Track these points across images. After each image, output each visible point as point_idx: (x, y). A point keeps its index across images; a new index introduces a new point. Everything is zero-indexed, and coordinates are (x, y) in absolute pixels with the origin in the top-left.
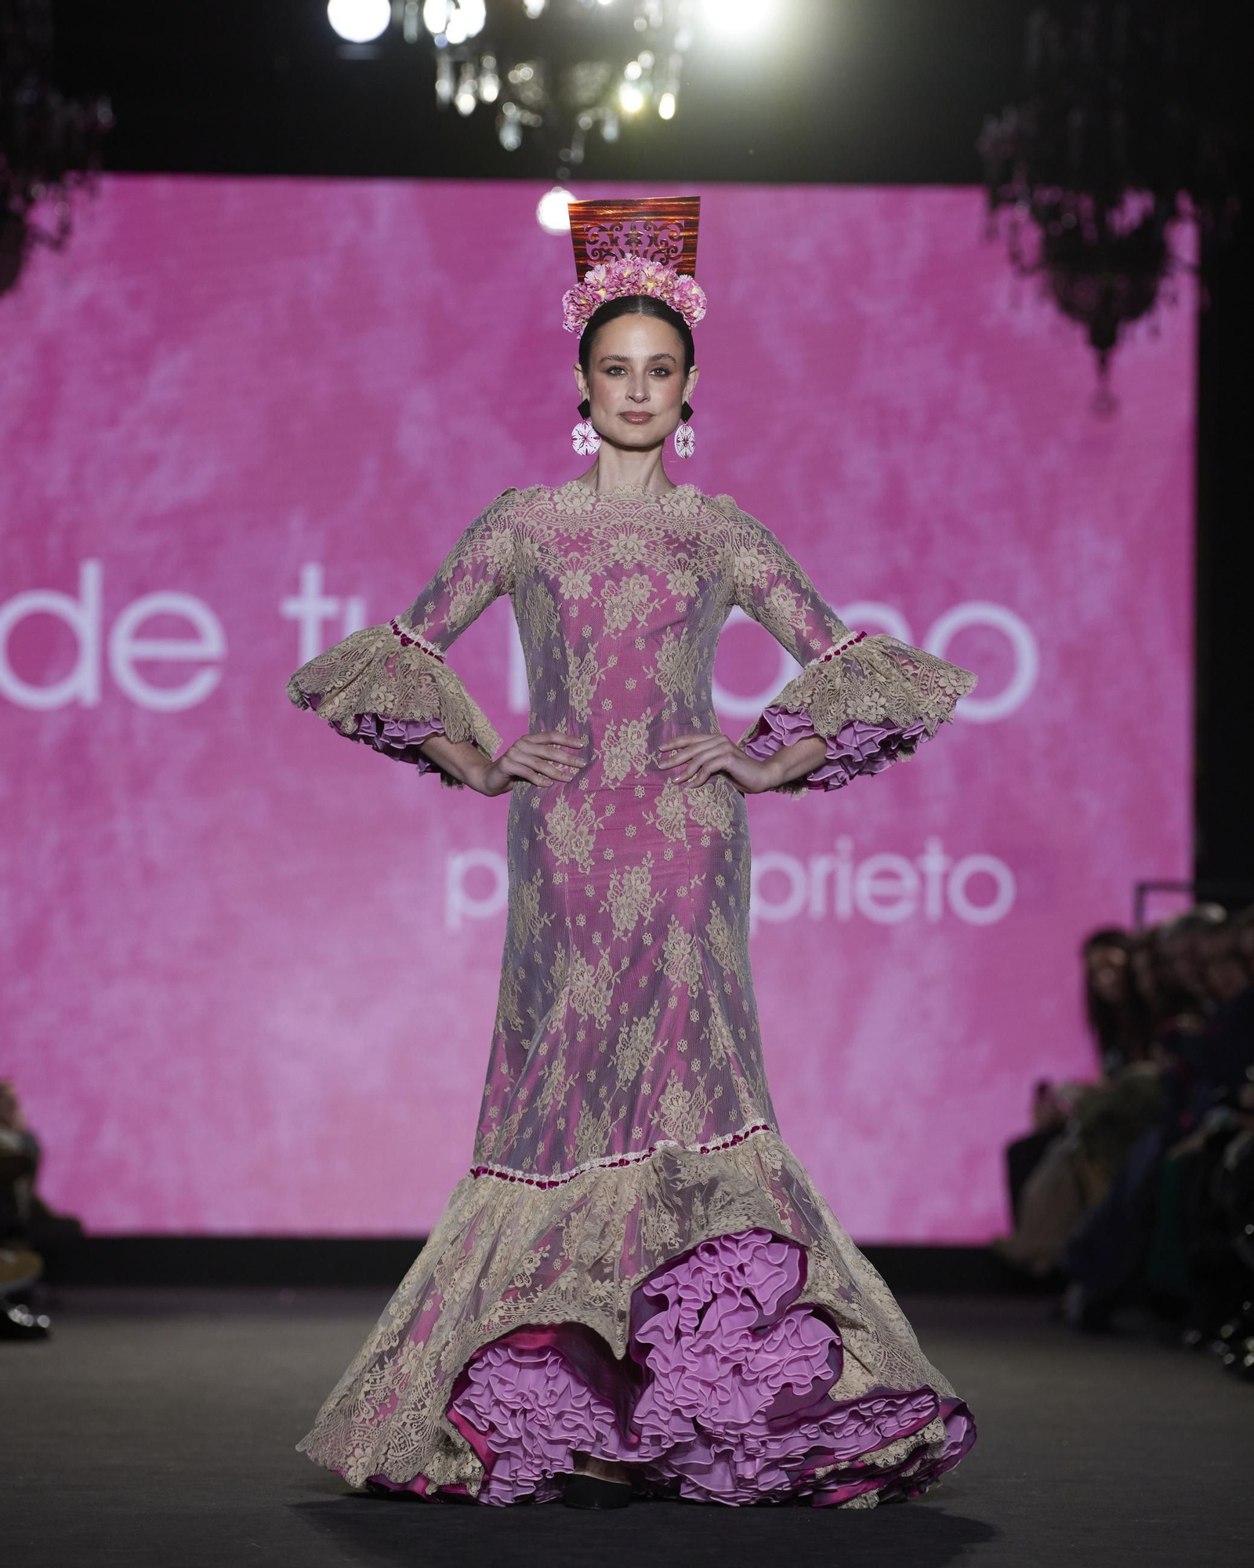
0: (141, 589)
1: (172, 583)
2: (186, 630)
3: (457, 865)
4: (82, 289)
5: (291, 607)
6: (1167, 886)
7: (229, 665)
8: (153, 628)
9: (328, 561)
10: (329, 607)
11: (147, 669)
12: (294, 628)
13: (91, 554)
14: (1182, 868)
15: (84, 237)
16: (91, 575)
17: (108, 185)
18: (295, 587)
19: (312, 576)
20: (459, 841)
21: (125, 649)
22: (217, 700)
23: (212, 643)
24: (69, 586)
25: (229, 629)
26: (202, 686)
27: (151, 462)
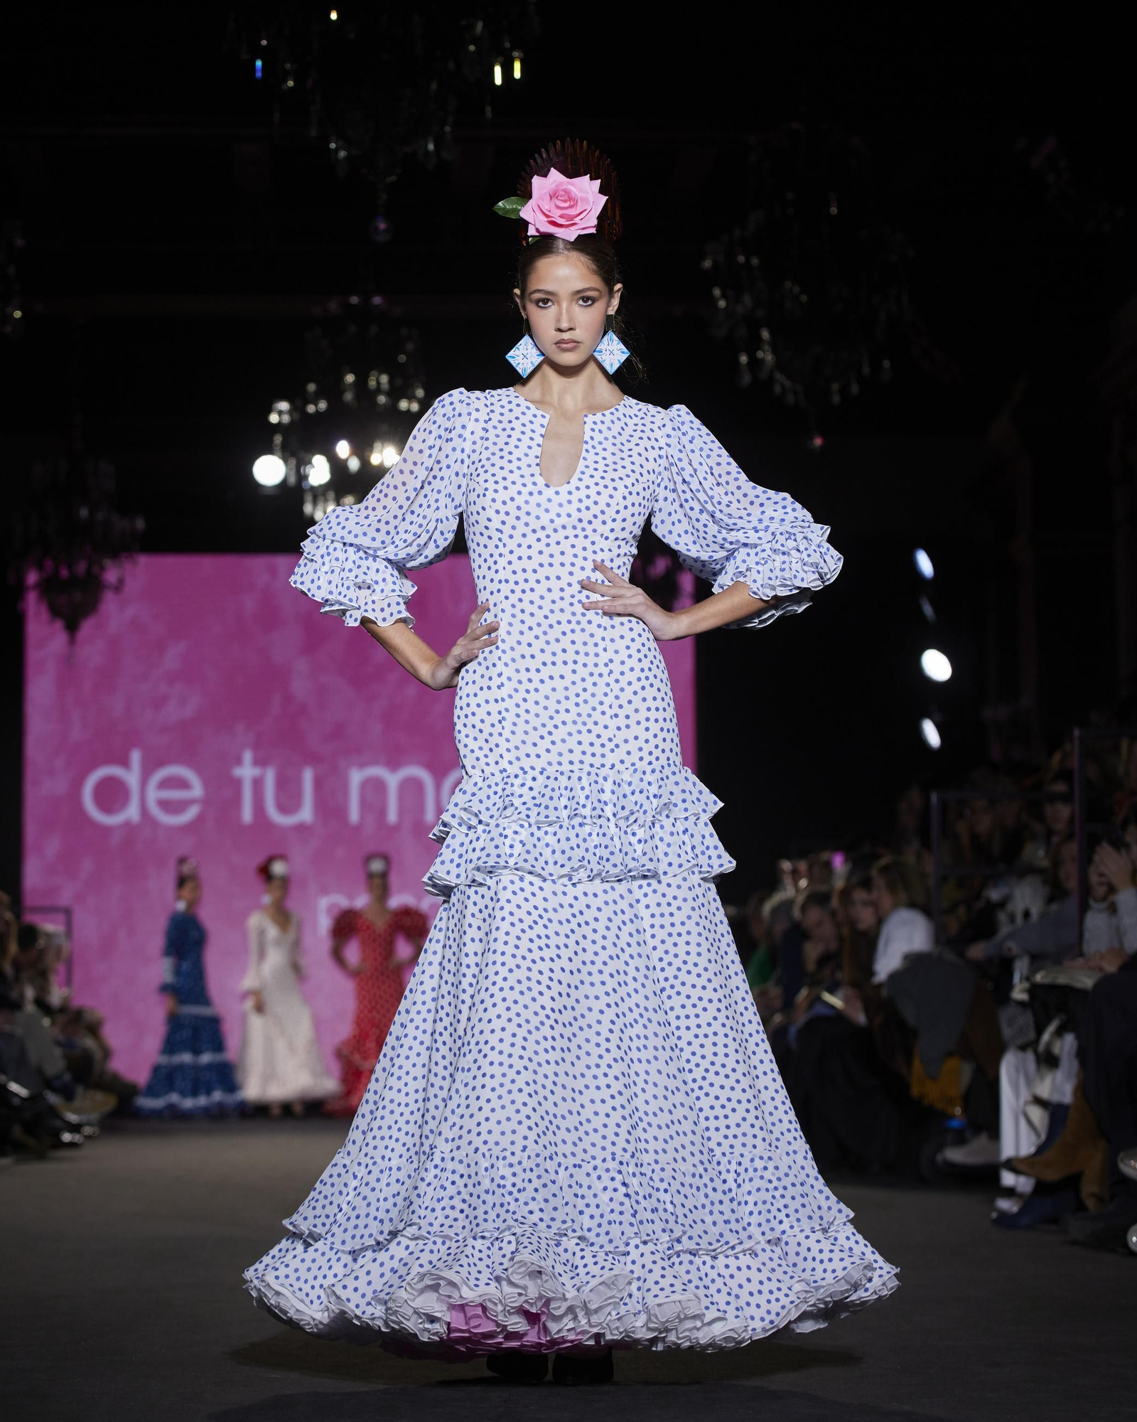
0: (161, 763)
1: (176, 760)
2: (183, 784)
4: (130, 612)
5: (237, 772)
7: (206, 802)
8: (167, 784)
9: (256, 747)
10: (256, 771)
11: (166, 805)
12: (237, 784)
13: (135, 746)
15: (132, 586)
16: (136, 757)
17: (143, 560)
18: (238, 761)
19: (248, 756)
20: (325, 891)
21: (153, 794)
22: (200, 819)
23: (197, 790)
24: (124, 762)
25: (206, 783)
26: (192, 813)
27: (165, 699)
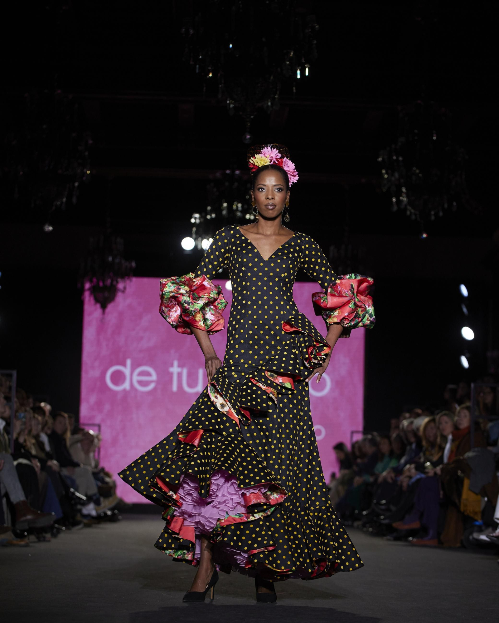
0: (139, 365)
1: (145, 364)
2: (148, 374)
4: (128, 301)
5: (171, 370)
6: (358, 432)
7: (158, 382)
8: (141, 374)
9: (179, 359)
10: (179, 370)
11: (141, 383)
12: (172, 374)
13: (129, 357)
15: (128, 290)
16: (129, 362)
17: (134, 279)
18: (172, 365)
19: (176, 363)
21: (135, 378)
22: (155, 389)
23: (154, 377)
24: (124, 365)
25: (158, 374)
26: (152, 386)
27: (141, 338)
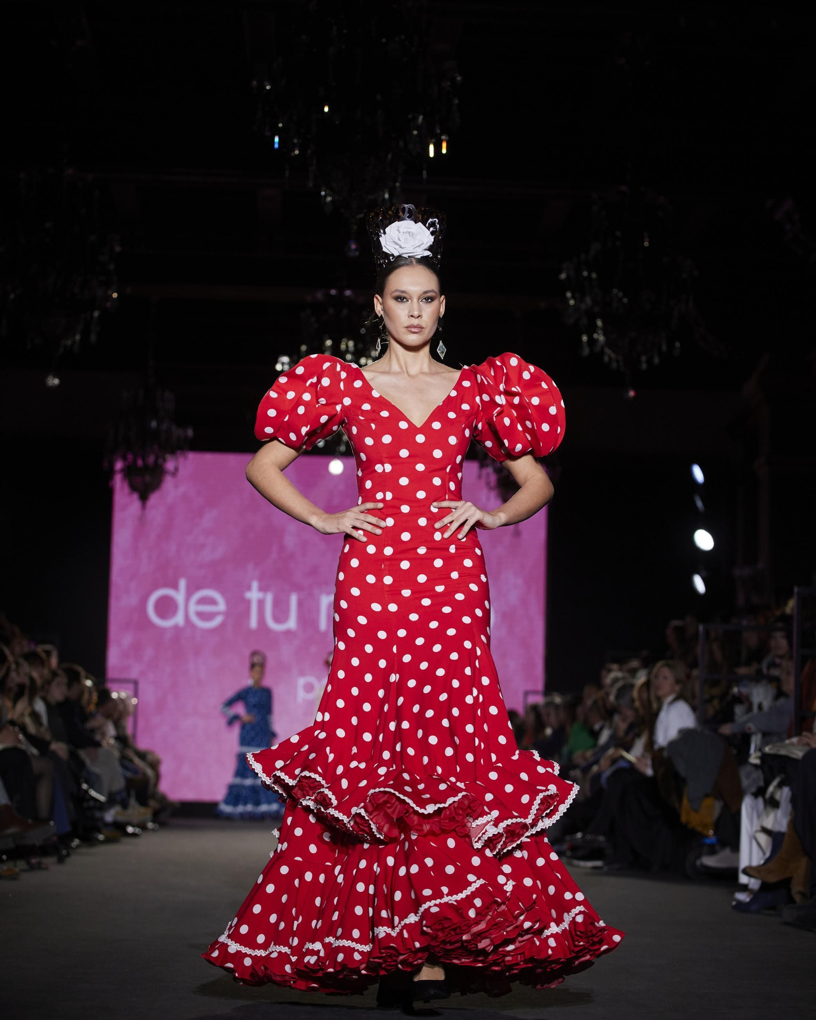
0: (198, 588)
1: (208, 587)
2: (213, 602)
3: (301, 681)
4: (182, 489)
5: (248, 595)
6: (535, 692)
7: (227, 614)
8: (203, 601)
9: (260, 580)
10: (260, 595)
11: (202, 616)
12: (248, 603)
13: (182, 576)
14: (540, 686)
15: (182, 472)
16: (182, 583)
17: (191, 455)
18: (249, 588)
19: (255, 585)
20: (302, 673)
21: (193, 608)
22: (223, 625)
23: (222, 606)
24: (175, 587)
25: (228, 602)
26: (218, 620)
27: (203, 546)
